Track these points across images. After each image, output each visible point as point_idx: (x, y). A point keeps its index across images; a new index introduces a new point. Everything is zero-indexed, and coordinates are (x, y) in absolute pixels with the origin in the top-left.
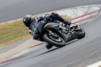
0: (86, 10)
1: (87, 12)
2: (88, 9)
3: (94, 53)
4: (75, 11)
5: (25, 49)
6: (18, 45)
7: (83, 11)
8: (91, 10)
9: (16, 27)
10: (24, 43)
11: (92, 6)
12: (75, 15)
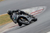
0: (36, 9)
1: (37, 10)
2: (38, 9)
3: (40, 30)
4: (31, 10)
5: (7, 29)
6: (3, 27)
7: (35, 10)
8: (39, 9)
9: (2, 18)
10: (6, 26)
11: (39, 7)
12: (31, 12)
